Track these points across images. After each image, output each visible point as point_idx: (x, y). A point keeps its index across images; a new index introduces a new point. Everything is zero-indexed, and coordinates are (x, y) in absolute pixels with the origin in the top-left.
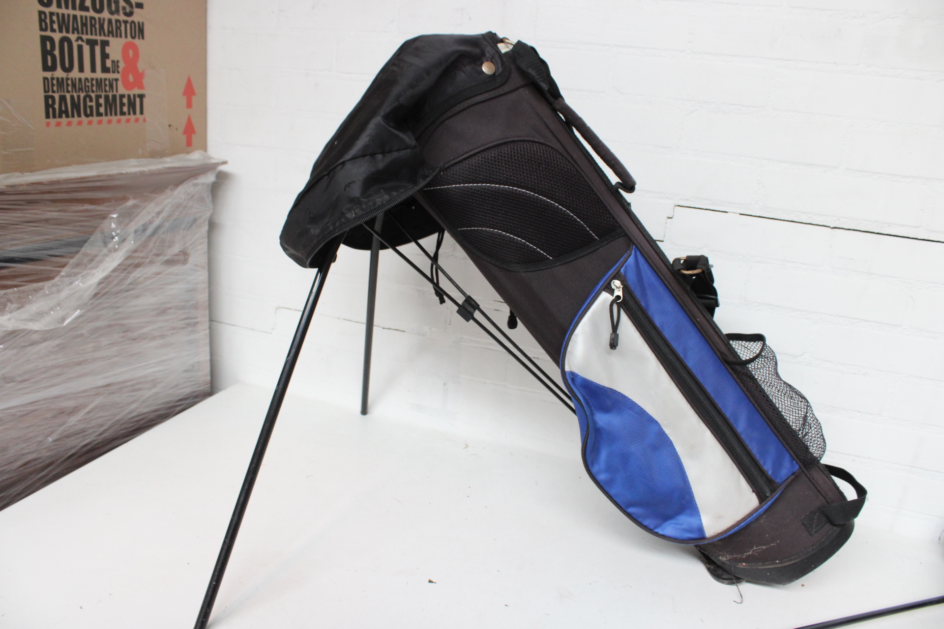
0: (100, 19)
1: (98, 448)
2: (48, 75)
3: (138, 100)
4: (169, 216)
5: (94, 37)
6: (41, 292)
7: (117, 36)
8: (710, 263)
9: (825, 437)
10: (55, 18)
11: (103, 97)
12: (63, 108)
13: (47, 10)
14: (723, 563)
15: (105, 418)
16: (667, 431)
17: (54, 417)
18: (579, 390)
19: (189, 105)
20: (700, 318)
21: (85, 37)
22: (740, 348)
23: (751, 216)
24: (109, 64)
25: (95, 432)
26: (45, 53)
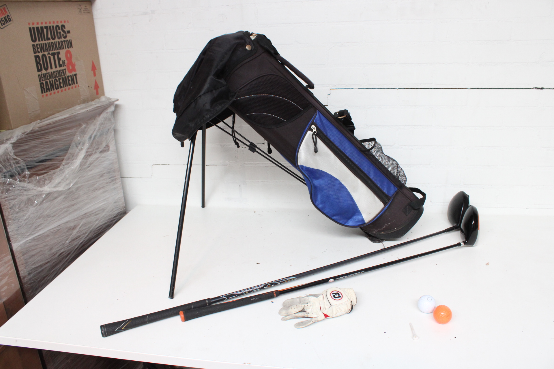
0: (55, 42)
1: (86, 244)
2: (40, 73)
3: (75, 77)
4: (99, 130)
5: (54, 52)
6: (56, 174)
7: (62, 49)
8: (349, 112)
9: (406, 175)
10: (38, 46)
11: (61, 79)
12: (47, 87)
13: (35, 44)
14: (374, 234)
15: (87, 229)
16: (343, 183)
17: (67, 232)
18: (305, 172)
19: (95, 75)
20: (348, 135)
21: (50, 52)
22: (367, 145)
23: (363, 89)
24: (61, 63)
25: (84, 236)
26: (38, 63)
